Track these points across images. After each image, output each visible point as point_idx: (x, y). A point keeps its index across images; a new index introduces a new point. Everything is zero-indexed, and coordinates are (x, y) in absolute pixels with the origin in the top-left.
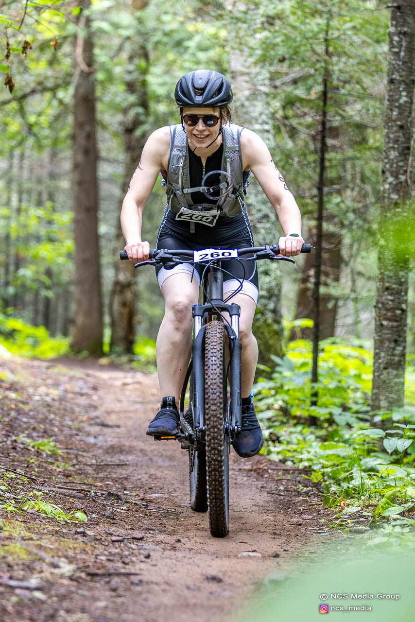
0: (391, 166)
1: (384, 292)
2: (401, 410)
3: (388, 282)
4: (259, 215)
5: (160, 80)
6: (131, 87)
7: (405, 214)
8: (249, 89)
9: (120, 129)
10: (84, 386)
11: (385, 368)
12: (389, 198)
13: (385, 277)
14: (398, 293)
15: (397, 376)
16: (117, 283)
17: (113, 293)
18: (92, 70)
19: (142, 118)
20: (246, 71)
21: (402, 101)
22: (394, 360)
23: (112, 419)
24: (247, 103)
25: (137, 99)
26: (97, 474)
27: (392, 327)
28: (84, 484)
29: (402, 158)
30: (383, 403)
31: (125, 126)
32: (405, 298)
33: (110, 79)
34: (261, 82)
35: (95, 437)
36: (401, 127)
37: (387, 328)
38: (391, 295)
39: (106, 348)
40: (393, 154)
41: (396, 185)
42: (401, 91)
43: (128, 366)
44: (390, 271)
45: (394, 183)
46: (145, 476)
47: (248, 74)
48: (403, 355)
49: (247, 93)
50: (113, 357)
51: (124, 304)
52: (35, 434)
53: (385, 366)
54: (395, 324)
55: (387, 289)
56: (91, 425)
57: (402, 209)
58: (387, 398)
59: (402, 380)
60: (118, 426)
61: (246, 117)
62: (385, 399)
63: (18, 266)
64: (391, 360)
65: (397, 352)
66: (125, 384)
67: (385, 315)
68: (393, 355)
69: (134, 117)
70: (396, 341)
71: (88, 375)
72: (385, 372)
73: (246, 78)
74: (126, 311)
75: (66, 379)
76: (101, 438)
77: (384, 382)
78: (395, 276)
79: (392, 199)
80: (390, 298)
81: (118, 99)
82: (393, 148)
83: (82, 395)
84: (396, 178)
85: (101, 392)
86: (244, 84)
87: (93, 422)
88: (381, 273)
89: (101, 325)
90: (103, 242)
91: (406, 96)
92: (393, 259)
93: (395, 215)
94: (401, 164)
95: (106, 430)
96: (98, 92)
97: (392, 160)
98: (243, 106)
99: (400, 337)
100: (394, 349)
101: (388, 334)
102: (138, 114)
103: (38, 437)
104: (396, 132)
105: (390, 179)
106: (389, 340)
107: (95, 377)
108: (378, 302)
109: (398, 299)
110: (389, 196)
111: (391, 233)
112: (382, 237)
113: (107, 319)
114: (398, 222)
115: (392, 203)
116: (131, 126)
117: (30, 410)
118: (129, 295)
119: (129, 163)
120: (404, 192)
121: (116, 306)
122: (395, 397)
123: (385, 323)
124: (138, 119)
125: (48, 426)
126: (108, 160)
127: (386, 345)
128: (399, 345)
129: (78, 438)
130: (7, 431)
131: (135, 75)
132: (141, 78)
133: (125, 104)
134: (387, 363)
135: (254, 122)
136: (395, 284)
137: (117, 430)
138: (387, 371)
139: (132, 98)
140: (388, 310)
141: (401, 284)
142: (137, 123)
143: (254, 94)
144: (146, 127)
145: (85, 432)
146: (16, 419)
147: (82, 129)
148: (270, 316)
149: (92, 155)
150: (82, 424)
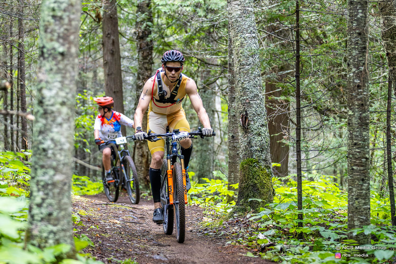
0: (354, 61)
1: (353, 147)
2: (369, 227)
3: (356, 140)
4: (252, 95)
7: (365, 93)
8: (240, 10)
11: (357, 199)
12: (354, 82)
13: (354, 137)
14: (363, 147)
15: (365, 204)
21: (359, 16)
22: (362, 193)
24: (239, 19)
25: (146, 16)
27: (360, 170)
29: (361, 55)
30: (357, 223)
31: (136, 35)
32: (368, 150)
35: (158, 255)
36: (359, 34)
37: (357, 171)
38: (358, 148)
40: (355, 53)
41: (358, 73)
42: (358, 10)
44: (357, 132)
45: (356, 72)
48: (368, 189)
49: (239, 12)
51: (142, 156)
52: (118, 255)
53: (357, 197)
54: (362, 168)
55: (355, 144)
56: (151, 245)
57: (363, 89)
58: (359, 219)
59: (368, 206)
60: (169, 246)
61: (239, 28)
62: (358, 220)
64: (360, 193)
65: (364, 187)
67: (355, 162)
68: (362, 190)
70: (363, 180)
72: (356, 201)
74: (144, 160)
75: (121, 212)
76: (162, 255)
77: (356, 208)
78: (360, 135)
79: (356, 83)
80: (357, 150)
82: (355, 48)
84: (358, 68)
86: (237, 6)
87: (152, 243)
88: (351, 134)
91: (361, 13)
92: (358, 123)
93: (358, 94)
94: (361, 59)
95: (162, 249)
97: (355, 56)
98: (236, 21)
99: (366, 177)
100: (362, 185)
101: (357, 175)
102: (147, 26)
103: (121, 256)
104: (356, 37)
105: (354, 70)
106: (358, 179)
108: (349, 154)
109: (363, 151)
110: (354, 81)
111: (357, 107)
112: (351, 109)
114: (361, 99)
115: (355, 86)
117: (110, 238)
120: (363, 78)
121: (137, 157)
122: (365, 218)
123: (355, 168)
125: (124, 248)
127: (356, 183)
128: (365, 183)
129: (147, 256)
130: (100, 254)
134: (357, 195)
135: (245, 32)
136: (361, 141)
137: (169, 248)
138: (358, 200)
140: (356, 159)
141: (364, 141)
142: (146, 33)
143: (244, 13)
144: (153, 35)
145: (150, 251)
146: (103, 244)
147: (109, 38)
148: (263, 163)
149: (116, 56)
150: (145, 245)
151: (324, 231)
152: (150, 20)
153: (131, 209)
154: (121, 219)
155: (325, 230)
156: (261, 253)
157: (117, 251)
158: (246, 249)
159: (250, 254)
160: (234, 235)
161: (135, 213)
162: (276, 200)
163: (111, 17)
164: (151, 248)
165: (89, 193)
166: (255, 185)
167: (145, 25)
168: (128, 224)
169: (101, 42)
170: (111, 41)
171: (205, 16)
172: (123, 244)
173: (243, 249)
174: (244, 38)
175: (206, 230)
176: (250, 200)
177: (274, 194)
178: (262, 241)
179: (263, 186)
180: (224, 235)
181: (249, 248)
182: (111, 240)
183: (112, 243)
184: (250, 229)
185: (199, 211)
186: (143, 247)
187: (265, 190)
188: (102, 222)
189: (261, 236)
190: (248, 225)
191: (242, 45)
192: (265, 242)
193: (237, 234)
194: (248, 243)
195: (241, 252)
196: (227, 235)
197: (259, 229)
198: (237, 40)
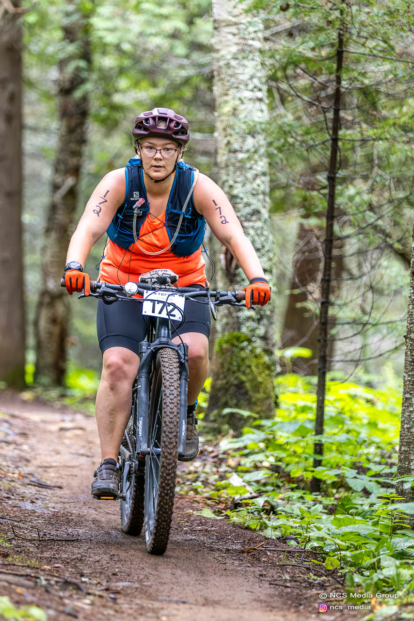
4: (248, 210)
5: (109, 24)
6: (69, 34)
8: (237, 44)
9: (54, 90)
10: (10, 432)
16: (45, 293)
17: (40, 305)
18: (19, 10)
19: (84, 75)
20: (234, 20)
23: (50, 477)
24: (233, 63)
25: (77, 49)
26: (42, 552)
28: (28, 567)
31: (59, 85)
33: (43, 23)
34: (253, 35)
35: (32, 502)
39: (29, 379)
43: (58, 404)
46: (104, 556)
47: (236, 24)
49: (234, 49)
50: (39, 390)
51: (54, 321)
56: (24, 485)
60: (60, 487)
61: (233, 80)
66: (62, 429)
69: (73, 73)
71: (13, 416)
73: (233, 29)
74: (56, 330)
76: (39, 502)
81: (51, 50)
83: (8, 443)
85: (33, 441)
86: (230, 37)
87: (27, 481)
89: (23, 348)
90: (27, 237)
95: (45, 492)
96: (26, 39)
98: (228, 65)
102: (78, 69)
107: (23, 419)
113: (31, 341)
116: (67, 85)
118: (60, 309)
119: (64, 133)
121: (43, 323)
124: (79, 76)
126: (35, 130)
129: (10, 502)
131: (75, 18)
132: (84, 21)
133: (62, 56)
135: (242, 87)
137: (59, 492)
139: (71, 48)
142: (76, 81)
143: (243, 51)
144: (88, 86)
145: (18, 494)
148: (258, 344)
149: (15, 123)
150: (13, 484)
151: (355, 477)
152: (86, 55)
153: (7, 418)
155: (358, 476)
156: (228, 512)
158: (206, 503)
159: (207, 513)
160: (190, 477)
161: (13, 425)
162: (280, 415)
163: (10, 48)
164: (22, 490)
166: (240, 385)
167: (72, 66)
173: (199, 503)
174: (240, 99)
176: (227, 411)
177: (277, 405)
178: (237, 490)
179: (257, 387)
181: (209, 502)
184: (223, 468)
186: (7, 486)
187: (261, 395)
189: (235, 480)
190: (222, 460)
191: (235, 112)
192: (241, 492)
193: (196, 475)
194: (213, 492)
195: (192, 508)
197: (240, 468)
198: (226, 102)
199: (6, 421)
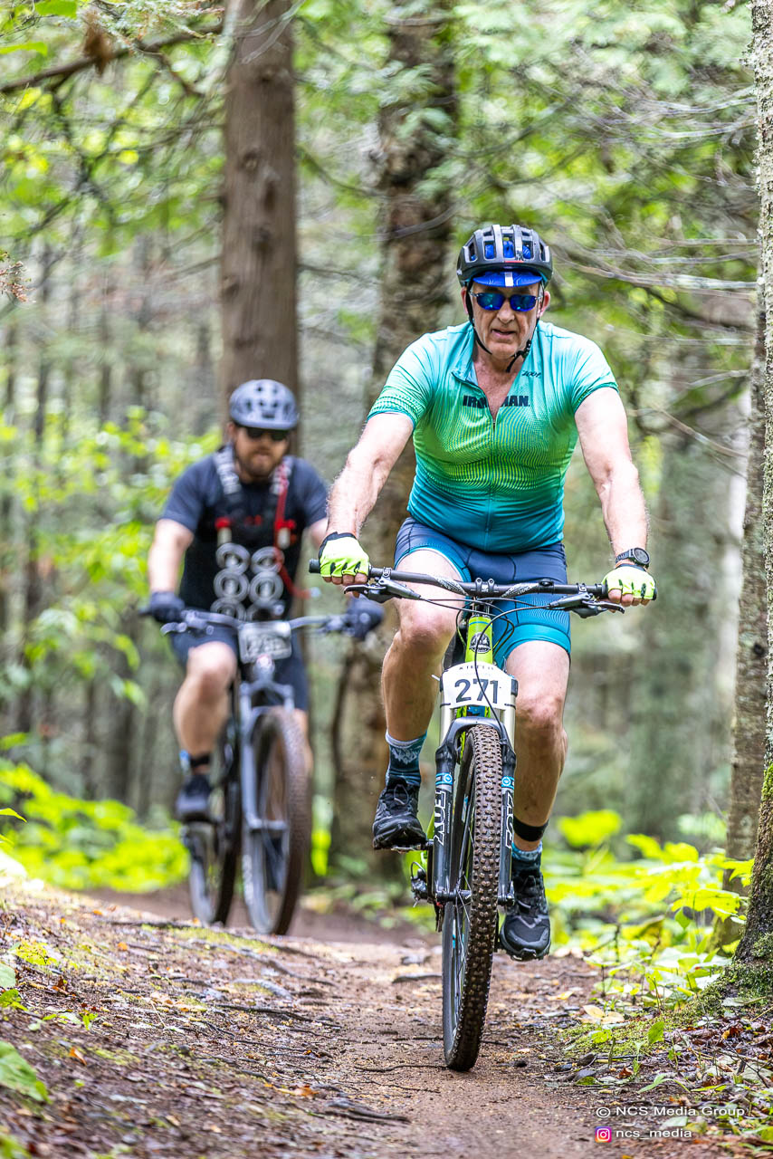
6: (403, 44)
16: (354, 659)
17: (343, 685)
35: (339, 1156)
39: (320, 861)
43: (387, 923)
51: (376, 724)
56: (317, 1114)
60: (403, 1120)
63: (34, 603)
66: (400, 980)
69: (412, 141)
71: (287, 953)
75: (222, 964)
81: (360, 83)
87: (324, 1105)
95: (367, 1131)
116: (397, 169)
117: (132, 1068)
130: (68, 1133)
133: (386, 98)
137: (401, 1131)
139: (410, 80)
142: (423, 158)
144: (453, 169)
145: (305, 1137)
146: (92, 1095)
147: (252, 174)
149: (279, 258)
150: (291, 1112)
152: (445, 98)
153: (272, 954)
154: (213, 993)
157: (150, 1126)
160: (709, 1090)
161: (284, 972)
163: (265, 81)
164: (314, 1126)
165: (119, 884)
167: (413, 120)
168: (241, 1017)
169: (213, 193)
170: (259, 190)
171: (687, 94)
172: (188, 1101)
173: (732, 1153)
175: (589, 1061)
180: (665, 1088)
182: (136, 1077)
183: (137, 1094)
185: (583, 980)
186: (279, 1118)
188: (121, 1001)
193: (722, 1088)
196: (680, 1091)
199: (272, 964)
